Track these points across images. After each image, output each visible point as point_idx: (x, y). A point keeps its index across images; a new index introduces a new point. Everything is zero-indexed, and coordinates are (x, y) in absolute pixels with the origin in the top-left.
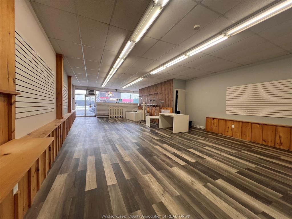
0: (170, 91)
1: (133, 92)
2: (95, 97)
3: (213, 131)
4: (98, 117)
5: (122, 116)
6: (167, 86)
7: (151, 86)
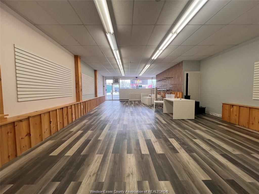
0: (180, 74)
1: (152, 78)
2: (119, 84)
3: (232, 122)
4: (120, 100)
5: (140, 100)
6: (177, 69)
7: (165, 71)
